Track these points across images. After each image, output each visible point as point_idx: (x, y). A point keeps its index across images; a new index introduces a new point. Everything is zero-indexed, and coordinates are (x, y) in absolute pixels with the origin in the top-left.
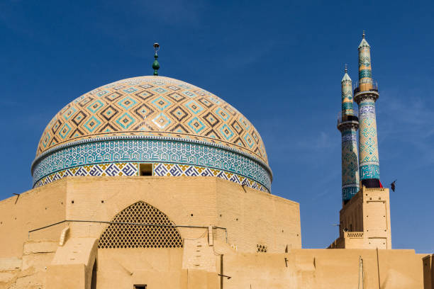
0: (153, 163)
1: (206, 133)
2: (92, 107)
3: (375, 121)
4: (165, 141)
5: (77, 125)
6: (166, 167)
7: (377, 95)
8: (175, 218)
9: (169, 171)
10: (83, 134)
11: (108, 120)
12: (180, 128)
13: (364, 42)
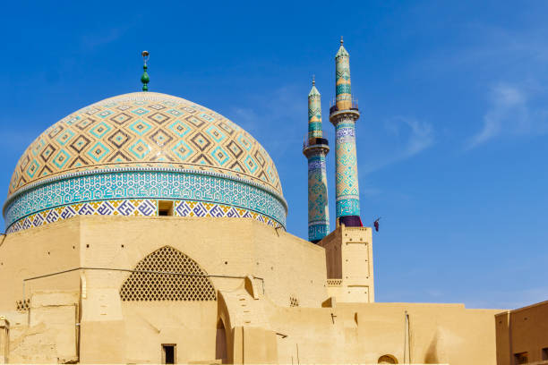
0: (174, 201)
1: (230, 165)
2: (96, 131)
3: (355, 146)
4: (187, 174)
5: (79, 152)
6: (188, 205)
7: (358, 116)
8: (207, 266)
9: (192, 210)
10: (87, 163)
11: (119, 147)
12: (203, 158)
13: (342, 51)
